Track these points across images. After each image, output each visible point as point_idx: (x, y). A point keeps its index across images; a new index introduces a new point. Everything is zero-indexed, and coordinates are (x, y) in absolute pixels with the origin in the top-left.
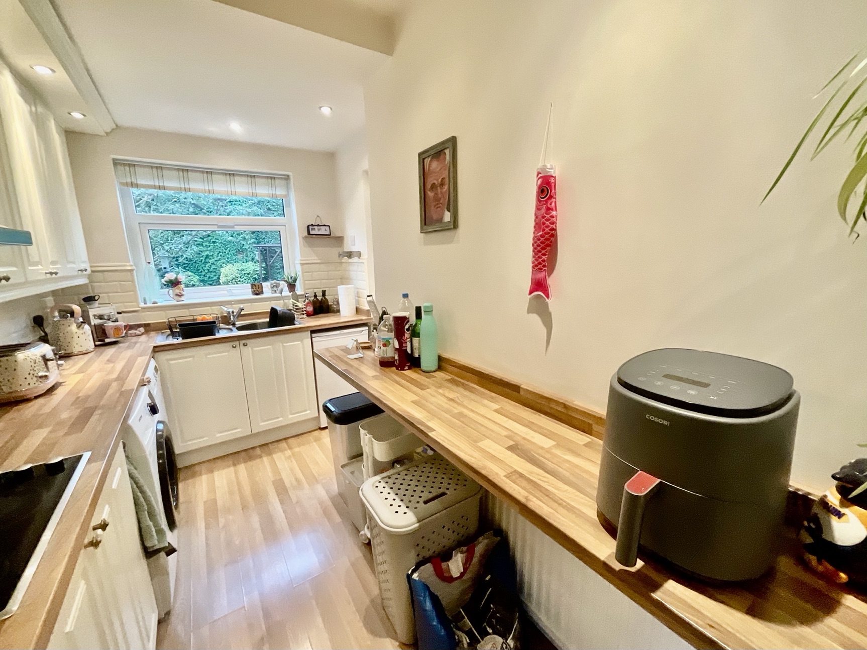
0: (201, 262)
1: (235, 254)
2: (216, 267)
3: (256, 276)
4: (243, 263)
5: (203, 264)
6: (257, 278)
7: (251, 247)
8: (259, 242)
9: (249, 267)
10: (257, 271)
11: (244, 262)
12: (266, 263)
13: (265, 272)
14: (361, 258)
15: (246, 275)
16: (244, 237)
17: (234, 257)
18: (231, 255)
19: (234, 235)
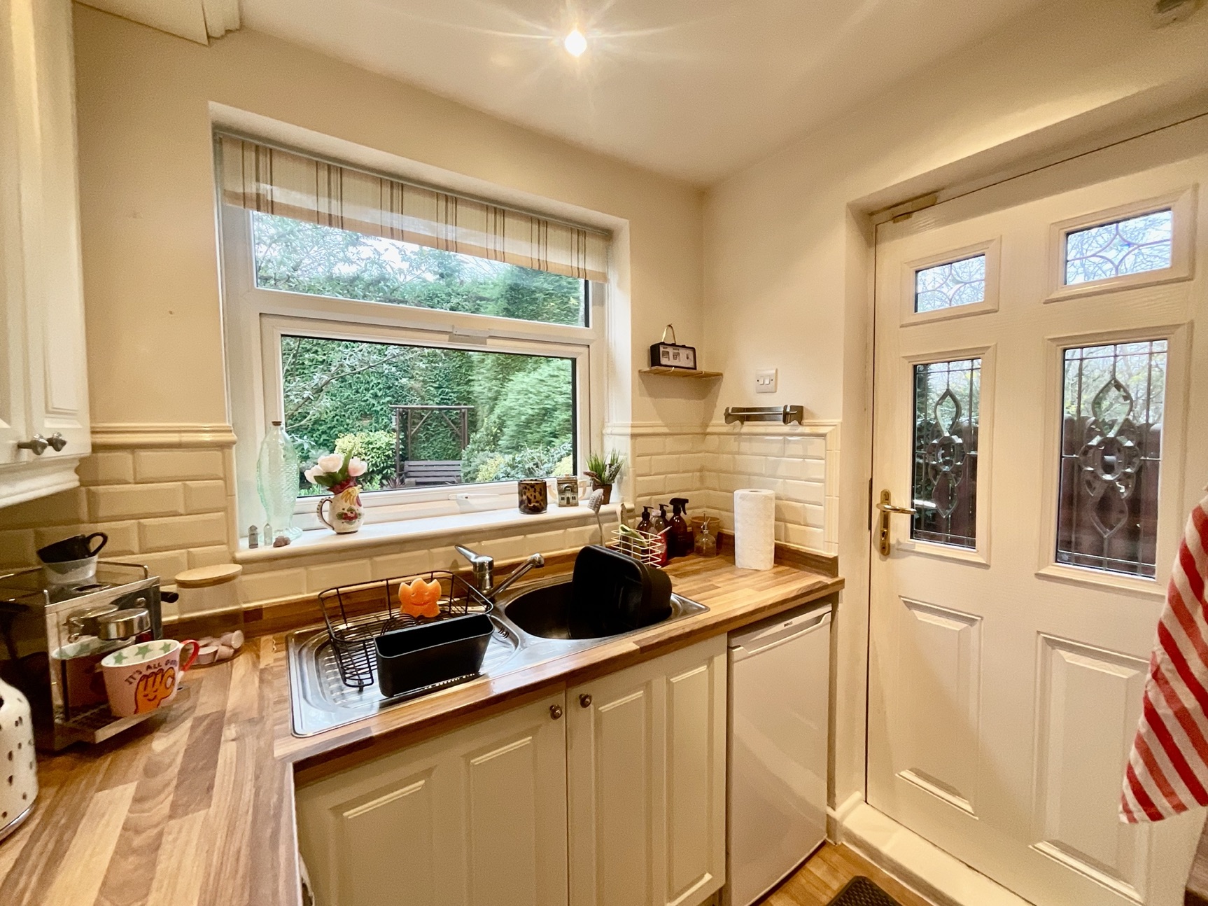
0: (307, 429)
1: (360, 418)
2: (328, 438)
3: (390, 452)
4: (370, 433)
5: (309, 432)
6: (391, 456)
7: (385, 408)
8: (398, 401)
9: (379, 439)
10: (392, 445)
11: (371, 431)
12: (405, 433)
13: (403, 447)
14: (805, 421)
15: (375, 450)
16: (376, 393)
17: (358, 423)
18: (353, 420)
19: (360, 391)
